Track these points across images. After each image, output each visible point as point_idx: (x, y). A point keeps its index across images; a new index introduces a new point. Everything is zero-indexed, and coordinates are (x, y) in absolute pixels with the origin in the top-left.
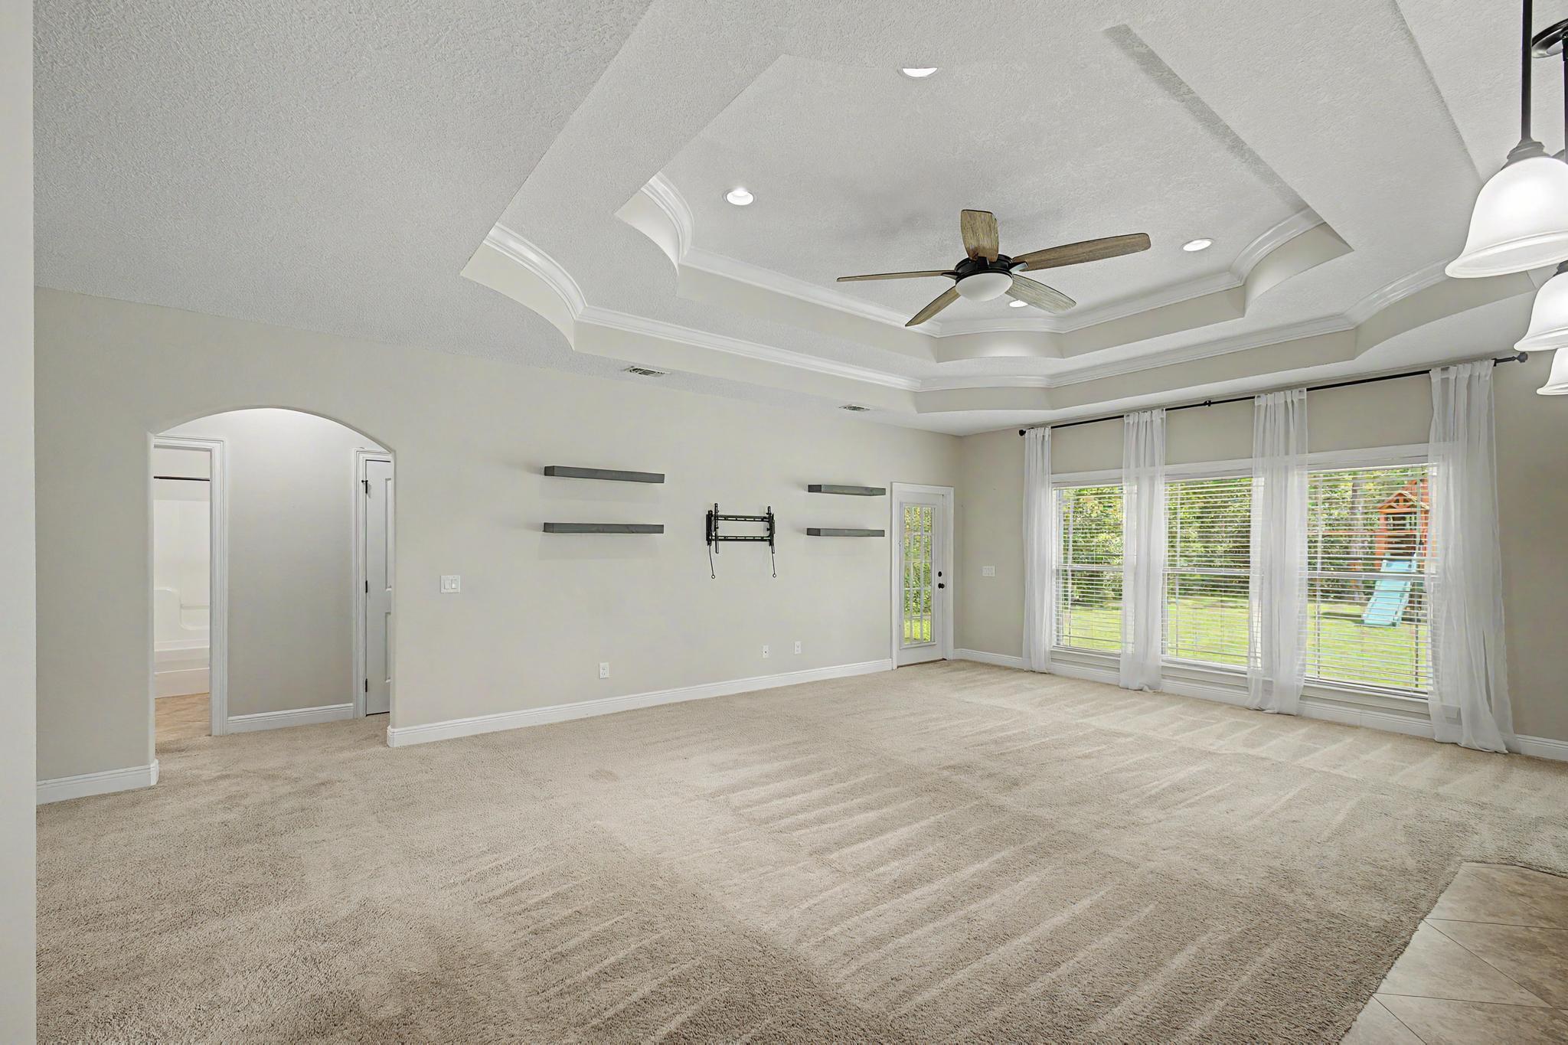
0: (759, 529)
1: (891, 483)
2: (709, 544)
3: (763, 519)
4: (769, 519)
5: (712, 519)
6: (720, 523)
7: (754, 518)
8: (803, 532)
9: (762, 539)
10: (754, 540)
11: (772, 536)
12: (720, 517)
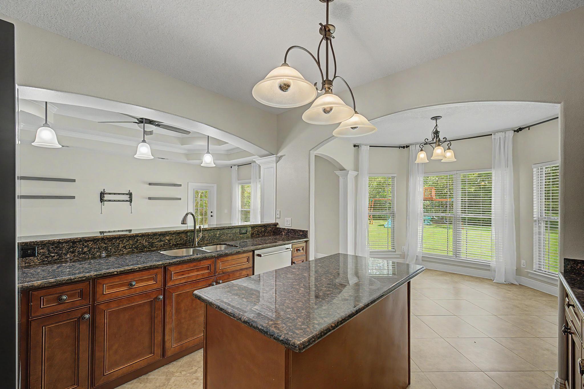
0: (127, 198)
1: (188, 183)
2: (101, 202)
3: (127, 194)
4: (130, 194)
5: (102, 194)
6: (105, 195)
7: (123, 194)
8: (146, 198)
9: (127, 201)
10: (123, 201)
11: (131, 200)
12: (106, 193)
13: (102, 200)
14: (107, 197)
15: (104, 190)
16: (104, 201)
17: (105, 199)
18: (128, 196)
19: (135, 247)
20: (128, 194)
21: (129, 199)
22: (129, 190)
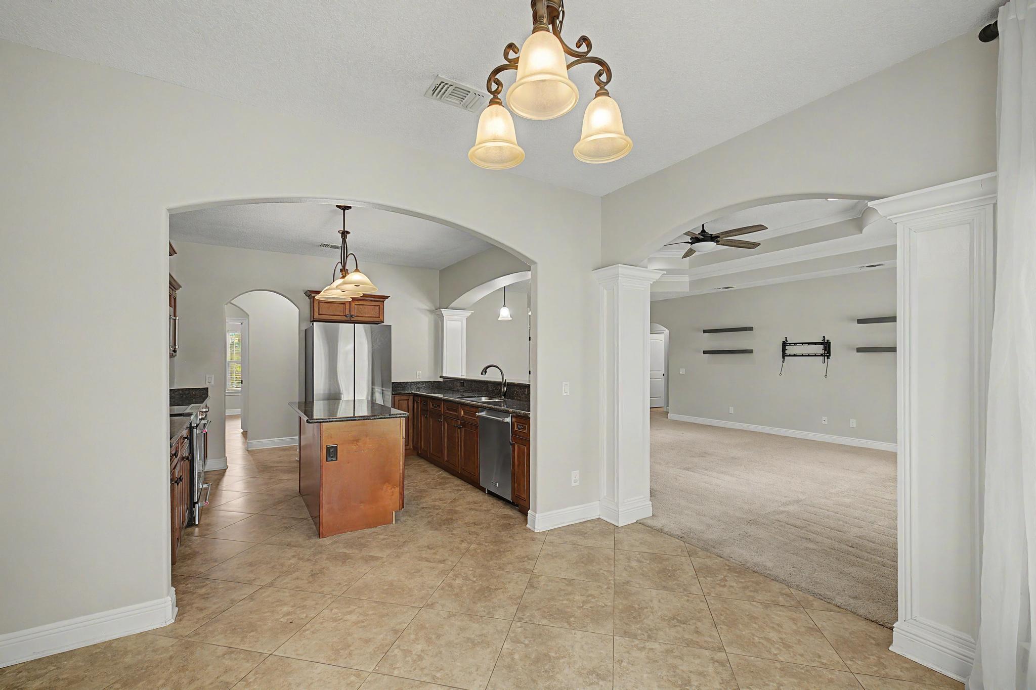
3: (820, 343)
5: (785, 344)
6: (788, 347)
7: (813, 343)
8: (854, 350)
9: (821, 355)
10: (815, 355)
11: (829, 352)
12: (790, 344)
13: (784, 355)
14: (790, 350)
16: (787, 356)
17: (788, 352)
18: (822, 347)
20: (822, 343)
21: (822, 352)
22: (824, 337)
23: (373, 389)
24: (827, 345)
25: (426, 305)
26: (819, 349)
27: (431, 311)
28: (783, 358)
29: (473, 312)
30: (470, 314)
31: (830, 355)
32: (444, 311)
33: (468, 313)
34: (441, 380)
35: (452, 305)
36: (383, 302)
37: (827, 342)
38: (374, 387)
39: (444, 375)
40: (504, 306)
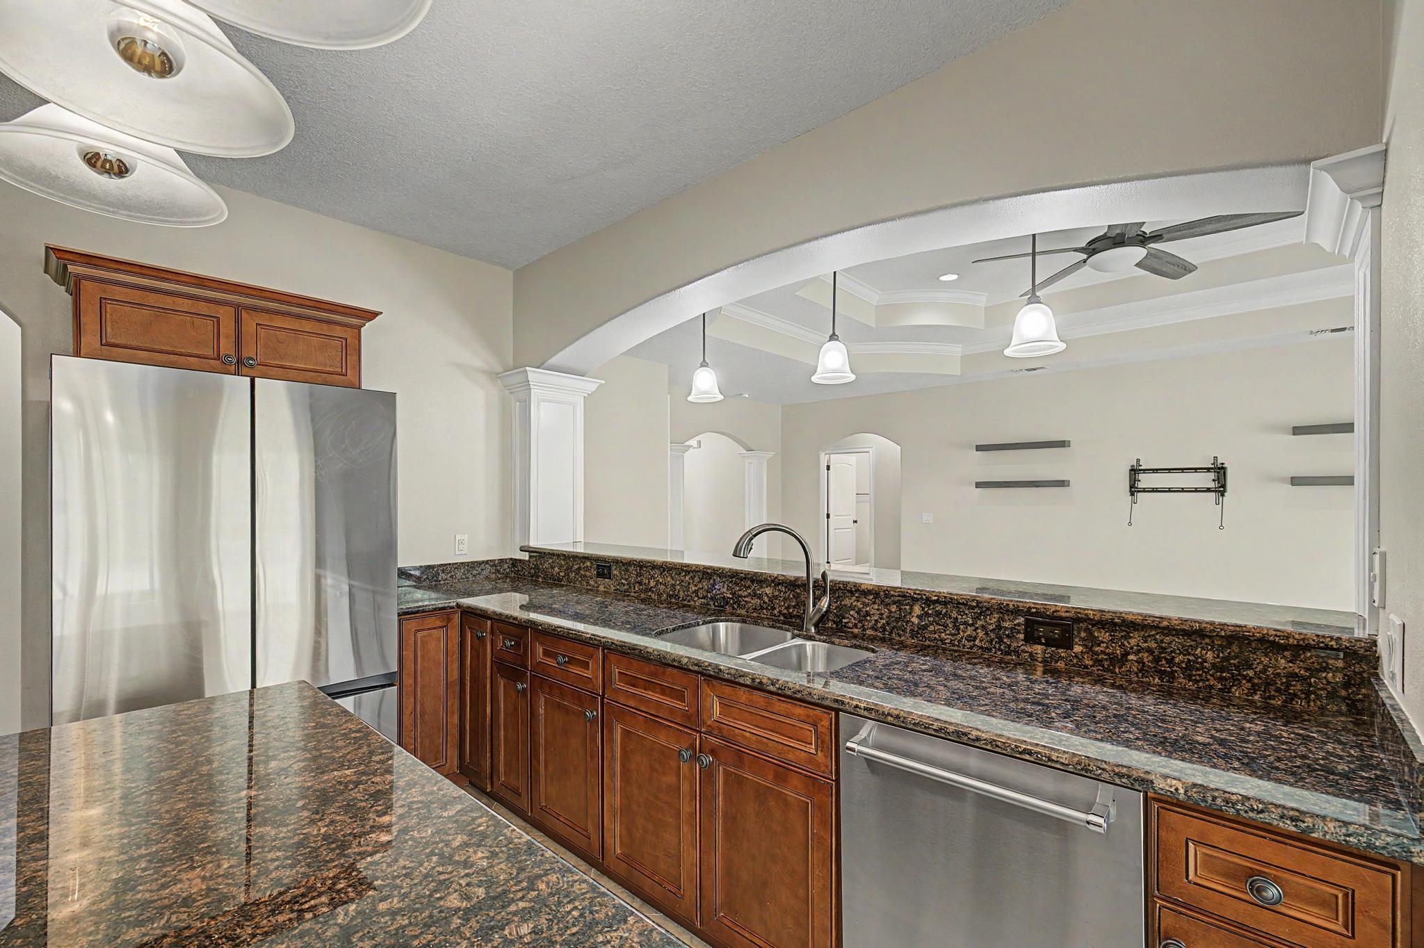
3: (1208, 470)
4: (1217, 469)
5: (1135, 472)
6: (1141, 476)
7: (1196, 470)
8: (1282, 480)
9: (1208, 490)
10: (1196, 490)
11: (1224, 486)
12: (1144, 471)
13: (1134, 490)
14: (1145, 481)
15: (1138, 460)
16: (1139, 492)
17: (1141, 485)
18: (1212, 475)
19: (712, 599)
20: (1212, 469)
21: (1212, 485)
22: (1216, 458)
23: (318, 579)
24: (1220, 471)
25: (476, 357)
26: (1207, 480)
27: (494, 376)
28: (1132, 494)
29: (603, 382)
30: (593, 387)
31: (1225, 491)
32: (533, 374)
33: (590, 385)
34: (525, 556)
35: (553, 361)
36: (359, 328)
37: (1223, 468)
38: (321, 572)
39: (533, 543)
40: (704, 364)
